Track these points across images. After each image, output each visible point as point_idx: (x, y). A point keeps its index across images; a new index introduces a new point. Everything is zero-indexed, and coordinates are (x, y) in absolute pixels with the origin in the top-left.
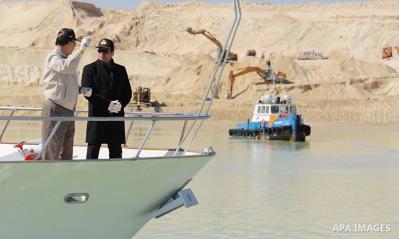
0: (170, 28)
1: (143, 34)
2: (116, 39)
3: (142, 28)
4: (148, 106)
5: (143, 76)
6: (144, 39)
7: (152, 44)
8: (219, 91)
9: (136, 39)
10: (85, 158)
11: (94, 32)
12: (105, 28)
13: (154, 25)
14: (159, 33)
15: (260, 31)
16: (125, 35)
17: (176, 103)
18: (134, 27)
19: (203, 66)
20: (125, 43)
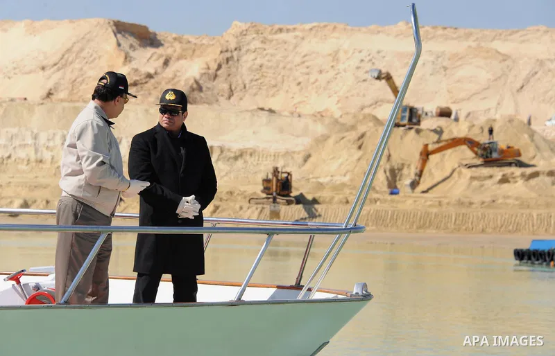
0: (284, 68)
1: (238, 77)
2: (195, 86)
3: (237, 69)
4: (289, 203)
5: (263, 151)
6: (242, 86)
7: (255, 95)
8: (398, 178)
9: (228, 87)
10: (130, 300)
11: (156, 73)
12: (173, 67)
13: (258, 62)
14: (266, 77)
15: (445, 75)
16: (210, 79)
17: (336, 199)
18: (223, 66)
19: (368, 134)
20: (209, 93)
